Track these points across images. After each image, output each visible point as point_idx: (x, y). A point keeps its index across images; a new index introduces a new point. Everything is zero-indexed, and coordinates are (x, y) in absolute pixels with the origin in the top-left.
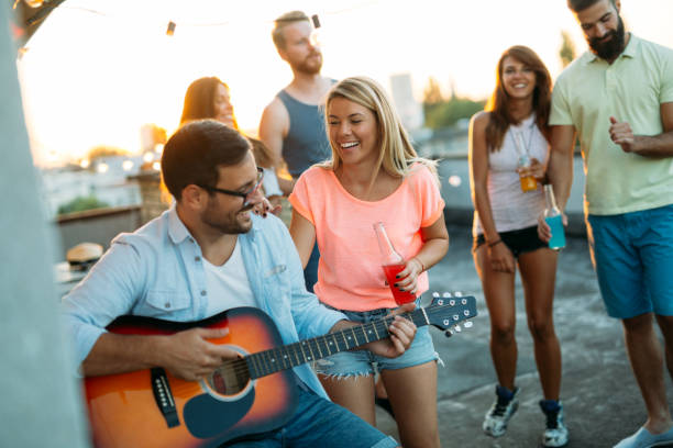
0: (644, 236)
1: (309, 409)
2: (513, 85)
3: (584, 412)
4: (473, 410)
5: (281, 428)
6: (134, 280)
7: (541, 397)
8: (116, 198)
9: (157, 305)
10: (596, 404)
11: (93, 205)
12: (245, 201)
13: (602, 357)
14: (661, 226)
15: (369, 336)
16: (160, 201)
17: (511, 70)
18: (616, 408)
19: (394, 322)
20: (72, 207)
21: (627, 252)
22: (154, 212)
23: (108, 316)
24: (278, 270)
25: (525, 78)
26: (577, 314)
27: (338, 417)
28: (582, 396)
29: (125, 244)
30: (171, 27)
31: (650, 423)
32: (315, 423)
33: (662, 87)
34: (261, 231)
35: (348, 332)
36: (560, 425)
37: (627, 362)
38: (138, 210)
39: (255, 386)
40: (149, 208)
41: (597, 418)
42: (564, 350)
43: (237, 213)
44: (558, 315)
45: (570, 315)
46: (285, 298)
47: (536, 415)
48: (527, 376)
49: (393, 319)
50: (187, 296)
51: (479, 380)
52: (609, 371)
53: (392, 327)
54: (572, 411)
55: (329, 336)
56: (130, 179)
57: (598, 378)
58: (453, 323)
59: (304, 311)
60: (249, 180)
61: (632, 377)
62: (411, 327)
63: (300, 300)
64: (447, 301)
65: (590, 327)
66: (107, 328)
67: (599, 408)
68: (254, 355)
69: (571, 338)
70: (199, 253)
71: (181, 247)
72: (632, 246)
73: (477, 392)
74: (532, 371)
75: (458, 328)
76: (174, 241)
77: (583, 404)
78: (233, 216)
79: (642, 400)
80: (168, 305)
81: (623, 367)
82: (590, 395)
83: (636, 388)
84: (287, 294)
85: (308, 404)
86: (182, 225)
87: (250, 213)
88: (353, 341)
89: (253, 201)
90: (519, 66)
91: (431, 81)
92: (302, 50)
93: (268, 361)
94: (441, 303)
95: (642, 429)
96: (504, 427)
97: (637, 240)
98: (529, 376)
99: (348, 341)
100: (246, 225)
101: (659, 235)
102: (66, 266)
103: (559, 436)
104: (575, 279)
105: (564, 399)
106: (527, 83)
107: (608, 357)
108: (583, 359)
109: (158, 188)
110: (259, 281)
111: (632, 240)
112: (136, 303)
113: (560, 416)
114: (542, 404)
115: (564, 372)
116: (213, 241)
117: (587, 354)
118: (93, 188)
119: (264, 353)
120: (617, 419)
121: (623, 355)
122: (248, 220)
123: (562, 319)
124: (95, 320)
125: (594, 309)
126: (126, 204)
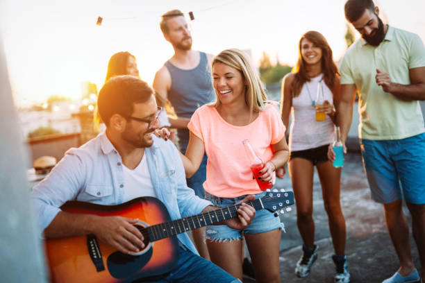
0: (400, 154)
1: (187, 261)
2: (307, 56)
3: (360, 263)
4: (291, 262)
5: (169, 273)
6: (78, 178)
7: (333, 253)
8: (64, 128)
9: (92, 194)
10: (368, 258)
11: (50, 132)
12: (149, 126)
13: (371, 228)
14: (412, 149)
15: (225, 215)
16: (93, 129)
17: (306, 47)
18: (380, 260)
19: (241, 207)
20: (36, 133)
21: (388, 162)
22: (89, 137)
23: (61, 201)
24: (170, 173)
25: (314, 52)
26: (356, 201)
27: (206, 267)
28: (359, 252)
29: (73, 155)
30: (100, 20)
31: (402, 270)
32: (191, 270)
33: (410, 58)
34: (159, 148)
35: (212, 213)
36: (345, 271)
37: (386, 231)
38: (78, 135)
39: (153, 246)
40: (86, 134)
41: (368, 266)
42: (348, 224)
43: (144, 134)
44: (344, 202)
45: (352, 202)
46: (173, 191)
47: (330, 265)
48: (324, 239)
49: (241, 205)
50: (111, 188)
51: (294, 242)
52: (375, 237)
53: (239, 210)
54: (352, 262)
55: (200, 216)
56: (74, 116)
57: (369, 241)
58: (279, 208)
59: (185, 200)
60: (152, 113)
61: (390, 241)
62: (252, 210)
63: (183, 192)
64: (275, 194)
65: (364, 209)
66: (61, 208)
67: (370, 260)
68: (152, 227)
69: (352, 216)
70: (120, 161)
71: (109, 156)
72: (391, 159)
73: (293, 250)
74: (328, 237)
75: (282, 212)
76: (105, 152)
77: (359, 258)
78: (142, 135)
79: (396, 255)
80: (99, 194)
81: (384, 234)
82: (364, 252)
83: (392, 248)
84: (175, 188)
85: (187, 258)
86: (109, 142)
87: (152, 135)
88: (215, 218)
89: (154, 127)
90: (311, 45)
91: (264, 54)
92: (180, 35)
93: (161, 230)
94: (271, 195)
95: (396, 274)
96: (308, 271)
97: (395, 155)
98: (326, 240)
99: (212, 218)
100: (149, 142)
101: (411, 154)
102: (33, 171)
103: (345, 278)
104: (354, 179)
105: (347, 255)
106: (316, 55)
107: (376, 228)
108: (360, 229)
109: (92, 122)
110: (157, 180)
111: (391, 156)
112: (79, 192)
113: (345, 265)
114: (334, 258)
115: (347, 238)
116: (129, 153)
117: (362, 226)
118: (50, 121)
119: (159, 225)
120: (381, 267)
121: (385, 226)
122: (150, 139)
123: (346, 204)
124: (53, 203)
125: (366, 198)
126: (71, 131)
